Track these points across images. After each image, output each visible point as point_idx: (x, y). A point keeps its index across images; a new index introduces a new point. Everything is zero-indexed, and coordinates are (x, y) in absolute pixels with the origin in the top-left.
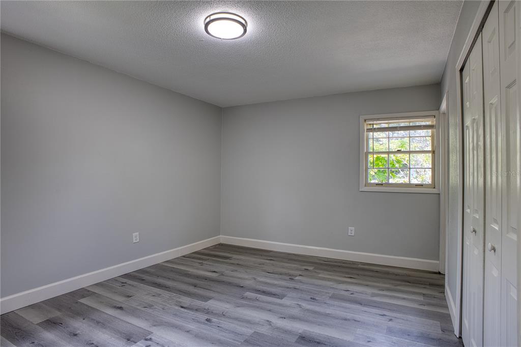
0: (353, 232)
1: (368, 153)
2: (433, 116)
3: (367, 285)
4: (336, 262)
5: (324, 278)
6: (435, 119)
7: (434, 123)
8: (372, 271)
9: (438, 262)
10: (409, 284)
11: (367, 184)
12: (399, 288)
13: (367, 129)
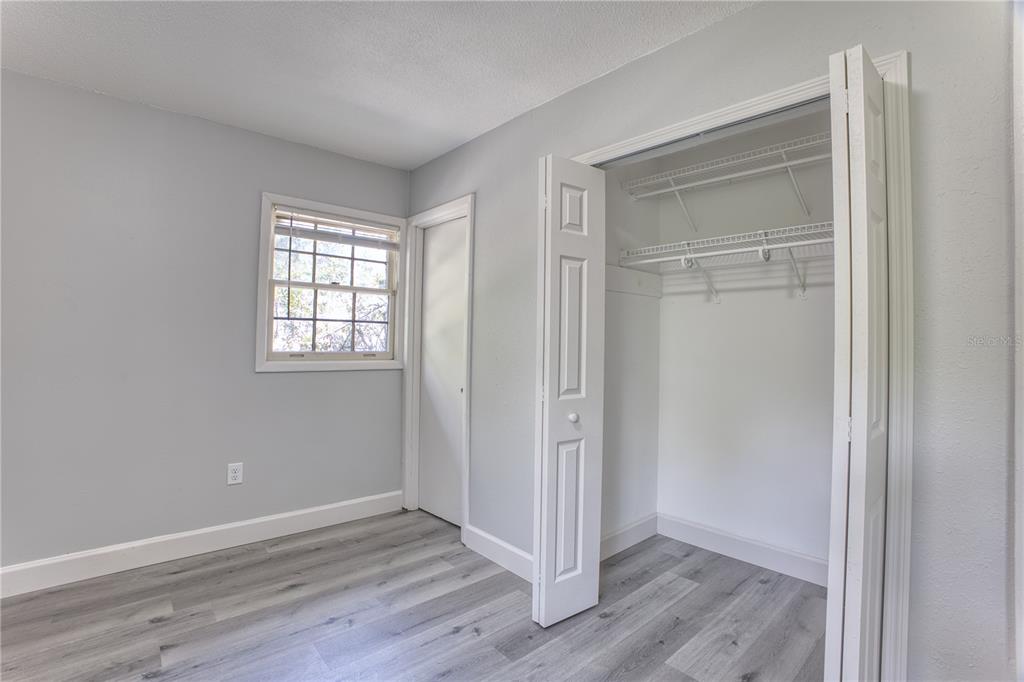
0: (240, 475)
1: (273, 283)
2: (396, 226)
3: (347, 588)
4: (205, 564)
5: (239, 618)
6: (399, 233)
7: (396, 240)
8: (308, 552)
9: (400, 492)
10: (396, 550)
11: (273, 356)
12: (397, 563)
13: (276, 227)
